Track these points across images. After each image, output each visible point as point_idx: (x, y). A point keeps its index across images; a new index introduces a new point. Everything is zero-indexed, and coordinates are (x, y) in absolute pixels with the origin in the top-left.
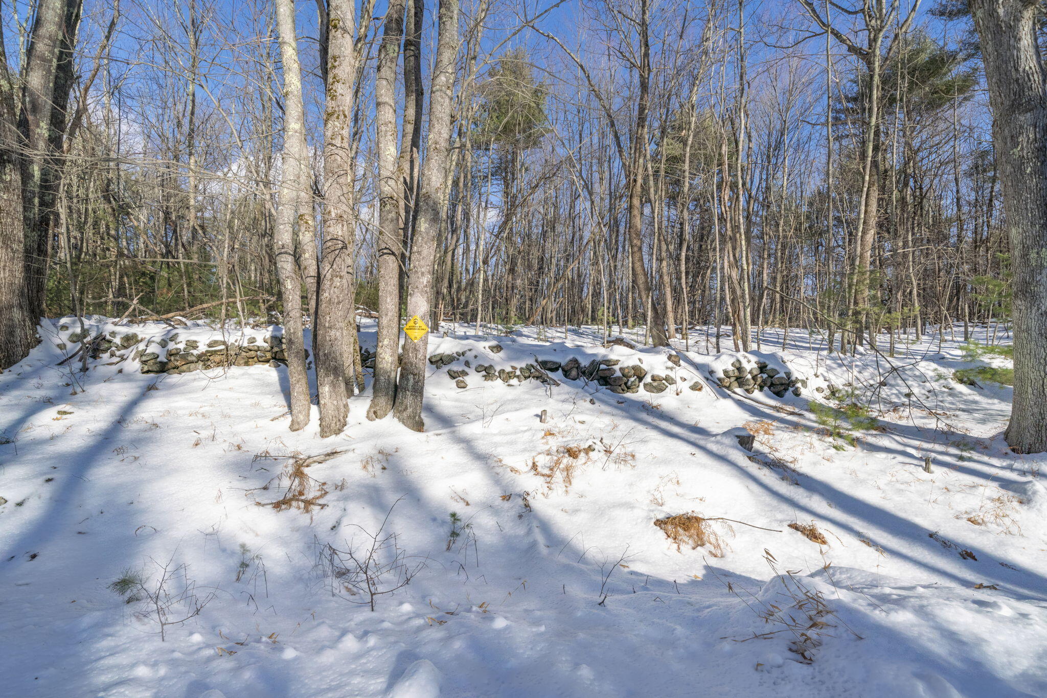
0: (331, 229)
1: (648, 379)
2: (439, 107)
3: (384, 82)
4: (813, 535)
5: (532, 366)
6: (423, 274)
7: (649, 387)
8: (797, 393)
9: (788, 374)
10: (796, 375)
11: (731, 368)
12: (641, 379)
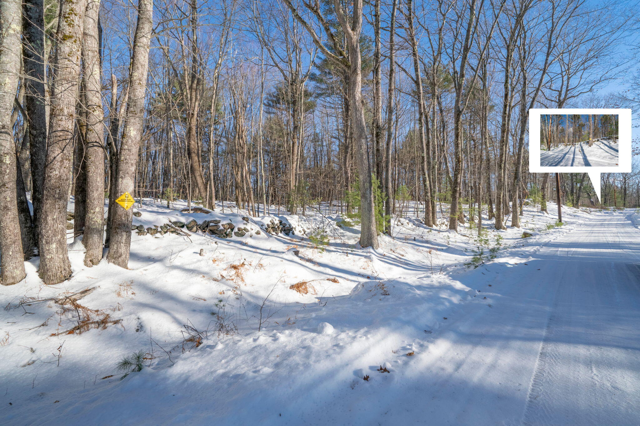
0: (63, 123)
1: (236, 230)
2: (143, 58)
3: (91, 20)
4: (334, 281)
5: (168, 225)
6: (132, 164)
7: (237, 234)
8: (293, 234)
9: (290, 225)
10: (293, 226)
11: (270, 223)
12: (232, 230)
